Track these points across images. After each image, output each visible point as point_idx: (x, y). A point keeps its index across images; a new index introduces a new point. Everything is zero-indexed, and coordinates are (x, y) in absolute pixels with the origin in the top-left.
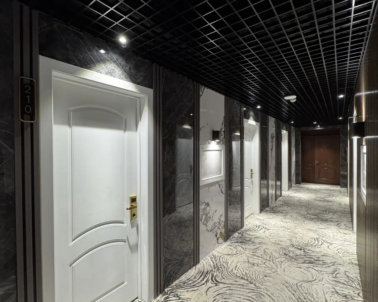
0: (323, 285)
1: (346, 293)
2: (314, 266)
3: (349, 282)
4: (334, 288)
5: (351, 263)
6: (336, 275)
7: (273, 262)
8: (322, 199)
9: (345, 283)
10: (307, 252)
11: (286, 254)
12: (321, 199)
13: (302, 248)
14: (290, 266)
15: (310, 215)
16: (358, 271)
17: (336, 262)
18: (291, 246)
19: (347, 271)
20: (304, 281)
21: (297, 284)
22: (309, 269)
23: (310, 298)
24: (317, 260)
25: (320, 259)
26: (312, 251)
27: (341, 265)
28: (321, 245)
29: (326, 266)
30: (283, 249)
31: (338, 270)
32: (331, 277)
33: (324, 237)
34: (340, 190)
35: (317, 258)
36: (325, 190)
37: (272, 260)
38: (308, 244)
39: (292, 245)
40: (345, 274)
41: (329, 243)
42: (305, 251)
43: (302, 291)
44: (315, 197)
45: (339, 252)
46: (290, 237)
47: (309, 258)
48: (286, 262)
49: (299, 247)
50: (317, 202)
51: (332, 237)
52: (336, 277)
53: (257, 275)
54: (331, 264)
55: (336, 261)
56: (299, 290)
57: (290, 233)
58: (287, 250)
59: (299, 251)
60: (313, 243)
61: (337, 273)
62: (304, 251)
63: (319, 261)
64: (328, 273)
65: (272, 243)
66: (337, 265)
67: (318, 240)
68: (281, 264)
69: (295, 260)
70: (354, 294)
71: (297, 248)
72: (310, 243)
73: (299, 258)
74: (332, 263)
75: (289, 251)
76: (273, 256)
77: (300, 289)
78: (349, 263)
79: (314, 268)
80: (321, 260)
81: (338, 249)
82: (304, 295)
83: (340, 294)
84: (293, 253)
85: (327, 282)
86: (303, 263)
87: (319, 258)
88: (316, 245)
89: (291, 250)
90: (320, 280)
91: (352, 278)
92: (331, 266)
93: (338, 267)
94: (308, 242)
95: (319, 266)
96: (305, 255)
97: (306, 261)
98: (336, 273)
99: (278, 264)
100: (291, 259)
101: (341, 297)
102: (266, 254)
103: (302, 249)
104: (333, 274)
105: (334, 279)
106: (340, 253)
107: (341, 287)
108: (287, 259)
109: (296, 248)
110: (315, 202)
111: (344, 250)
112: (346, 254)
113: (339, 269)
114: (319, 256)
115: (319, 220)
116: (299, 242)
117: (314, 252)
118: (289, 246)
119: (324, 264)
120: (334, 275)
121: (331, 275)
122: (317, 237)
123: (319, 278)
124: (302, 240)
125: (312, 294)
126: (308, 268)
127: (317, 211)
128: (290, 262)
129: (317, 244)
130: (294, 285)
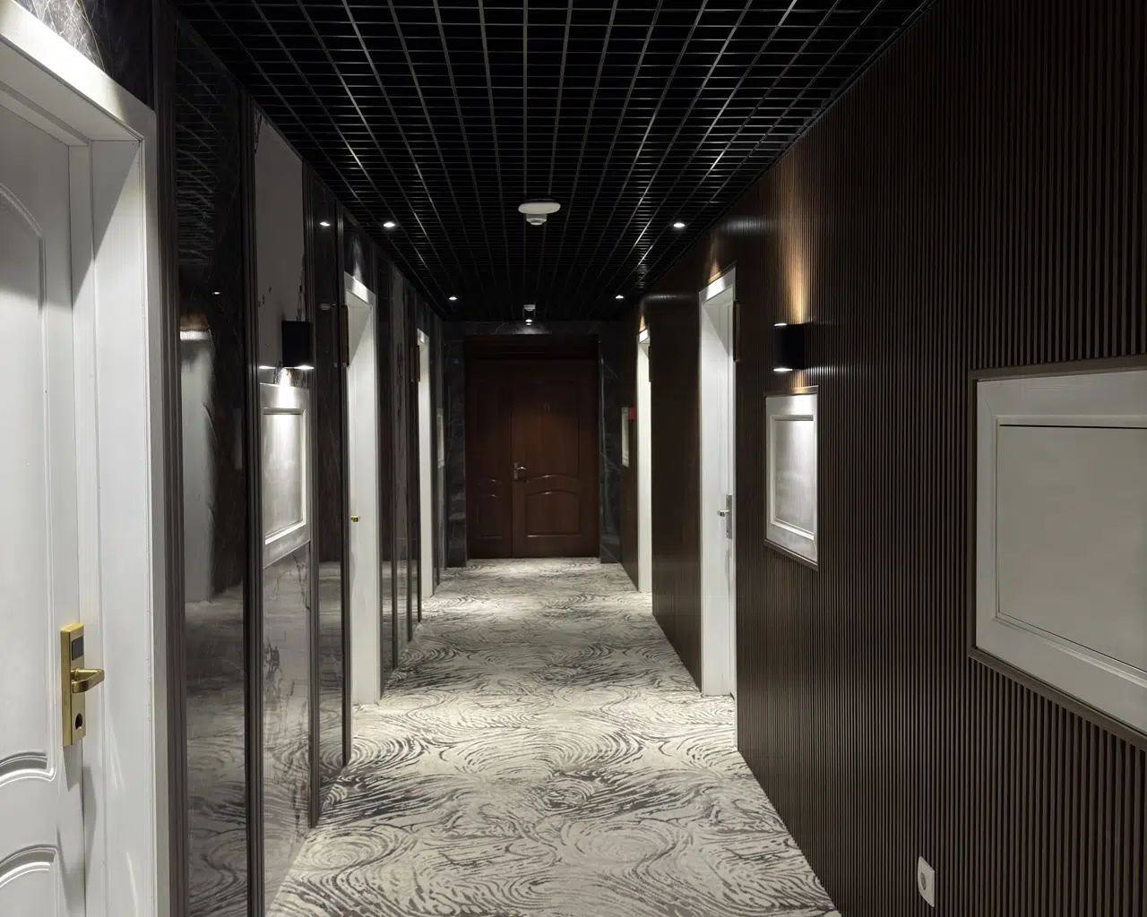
0: (701, 850)
1: (759, 849)
2: (651, 812)
3: (754, 823)
4: (728, 850)
5: (736, 777)
6: (716, 817)
7: (529, 837)
8: (565, 608)
9: (747, 828)
10: (613, 779)
11: (556, 805)
12: (565, 611)
13: (592, 771)
14: (587, 831)
15: (558, 670)
16: (760, 790)
17: (700, 785)
18: (557, 774)
19: (738, 800)
20: (648, 859)
21: (635, 872)
22: (642, 823)
23: (686, 892)
24: (650, 795)
25: (660, 788)
26: (623, 773)
27: (716, 787)
28: (640, 749)
29: (682, 801)
30: (539, 791)
31: (715, 802)
32: (708, 825)
33: (634, 726)
34: (605, 570)
35: (647, 789)
36: (558, 577)
37: (525, 832)
38: (602, 757)
39: (556, 772)
40: (737, 808)
41: (657, 740)
42: (605, 778)
43: (658, 885)
44: (538, 607)
45: (694, 756)
46: (537, 750)
47: (628, 794)
48: (570, 826)
49: (582, 773)
50: (556, 622)
51: (656, 721)
52: (720, 822)
53: (506, 890)
54: (692, 795)
55: (698, 782)
56: (648, 884)
57: (531, 739)
58: (552, 790)
59: (588, 783)
60: (614, 749)
61: (718, 812)
62: (603, 781)
63: (657, 794)
64: (696, 818)
65: (494, 784)
66: (707, 792)
67: (624, 740)
68: (560, 837)
69: (591, 812)
70: (778, 847)
71: (578, 778)
72: (606, 752)
73: (600, 803)
74: (691, 789)
75: (561, 792)
76: (521, 822)
77: (650, 881)
78: (732, 779)
79: (654, 815)
80: (662, 789)
81: (689, 750)
82: (668, 889)
83: (748, 859)
84: (574, 794)
85: (705, 841)
86: (617, 813)
87: (652, 786)
88: (625, 754)
89: (565, 787)
90: (686, 843)
91: (757, 813)
92: (694, 797)
93: (713, 796)
94: (601, 751)
95: (665, 807)
96: (612, 791)
97: (623, 804)
98: (714, 812)
99: (551, 840)
100: (579, 814)
101: (753, 863)
102: (493, 823)
103: (594, 774)
104: (708, 816)
105: (716, 829)
106: (699, 759)
107: (743, 841)
108: (567, 816)
109: (572, 776)
110: (548, 623)
111: (704, 748)
112: (713, 756)
113: (716, 799)
114: (651, 782)
115: (595, 677)
116: (574, 759)
117: (631, 774)
118: (549, 776)
119: (673, 798)
120: (712, 817)
121: (706, 820)
122: (617, 729)
123: (683, 837)
124: (580, 750)
125: (687, 883)
126: (639, 822)
127: (574, 653)
128: (581, 823)
129: (628, 750)
130: (628, 876)
